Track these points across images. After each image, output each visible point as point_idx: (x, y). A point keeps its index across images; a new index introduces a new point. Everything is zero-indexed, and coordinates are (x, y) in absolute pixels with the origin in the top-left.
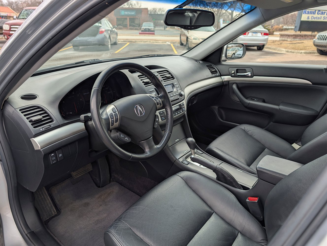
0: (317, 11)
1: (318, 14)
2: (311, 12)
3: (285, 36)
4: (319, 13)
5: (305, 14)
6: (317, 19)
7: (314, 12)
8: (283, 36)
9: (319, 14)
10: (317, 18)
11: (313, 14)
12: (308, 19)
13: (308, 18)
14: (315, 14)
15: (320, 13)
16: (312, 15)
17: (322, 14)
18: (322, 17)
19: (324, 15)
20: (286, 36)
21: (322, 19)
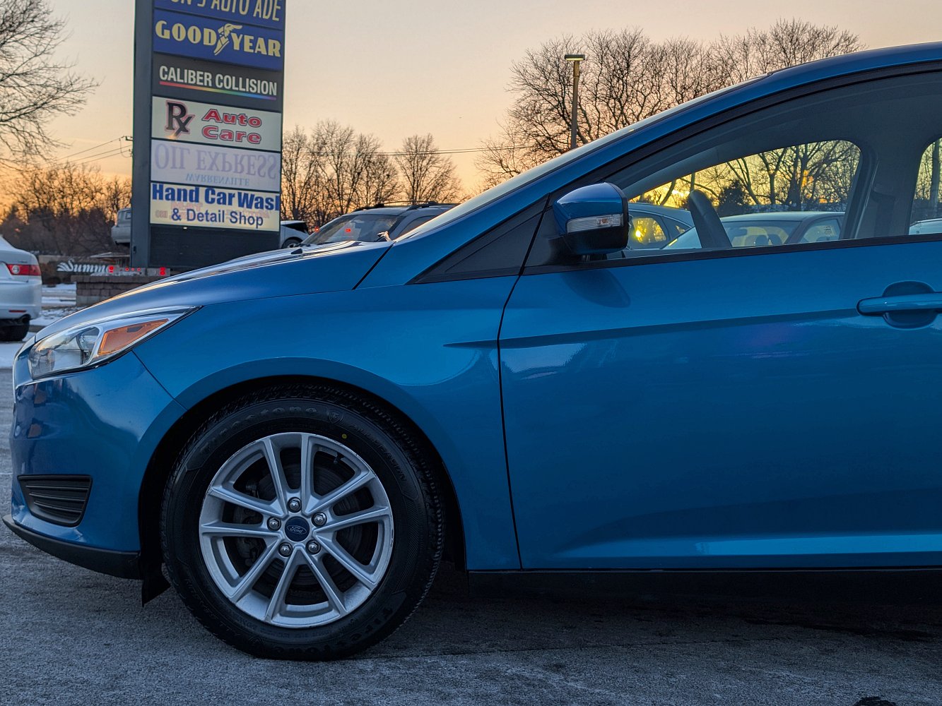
0: (202, 191)
1: (210, 200)
2: (182, 192)
3: (101, 286)
4: (211, 196)
5: (161, 198)
6: (207, 221)
7: (191, 191)
8: (91, 286)
9: (213, 200)
10: (209, 217)
11: (191, 200)
12: (175, 217)
13: (175, 214)
14: (197, 200)
15: (216, 197)
16: (187, 204)
17: (221, 201)
18: (223, 212)
19: (230, 206)
20: (103, 289)
21: (225, 220)
